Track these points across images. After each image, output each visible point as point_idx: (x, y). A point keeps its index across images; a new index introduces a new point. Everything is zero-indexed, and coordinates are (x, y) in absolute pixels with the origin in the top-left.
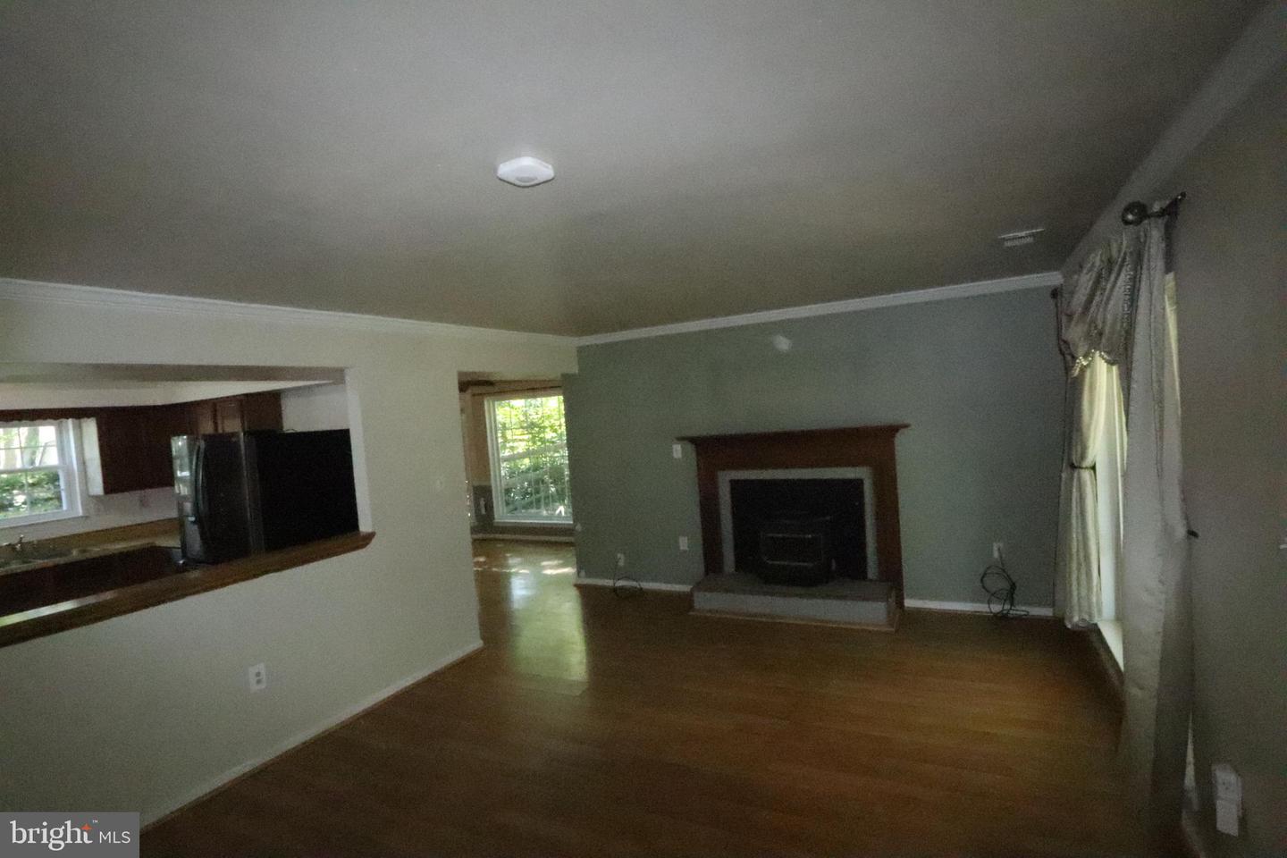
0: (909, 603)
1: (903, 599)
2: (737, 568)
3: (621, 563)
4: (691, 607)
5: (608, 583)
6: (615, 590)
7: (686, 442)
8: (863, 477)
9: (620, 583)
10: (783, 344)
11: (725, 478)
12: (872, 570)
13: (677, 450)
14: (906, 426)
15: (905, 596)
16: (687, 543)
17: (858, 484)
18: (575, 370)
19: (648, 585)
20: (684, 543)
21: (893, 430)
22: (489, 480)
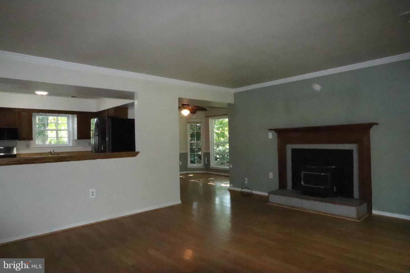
0: (375, 212)
1: (371, 209)
2: (293, 188)
3: (246, 182)
4: (268, 201)
5: (239, 189)
6: (241, 192)
7: (273, 131)
8: (353, 149)
9: (243, 190)
10: (317, 87)
11: (290, 147)
12: (356, 194)
13: (271, 135)
14: (377, 124)
15: (373, 208)
16: (273, 175)
17: (350, 152)
18: (232, 102)
19: (254, 192)
20: (271, 175)
21: (370, 125)
22: (209, 150)
